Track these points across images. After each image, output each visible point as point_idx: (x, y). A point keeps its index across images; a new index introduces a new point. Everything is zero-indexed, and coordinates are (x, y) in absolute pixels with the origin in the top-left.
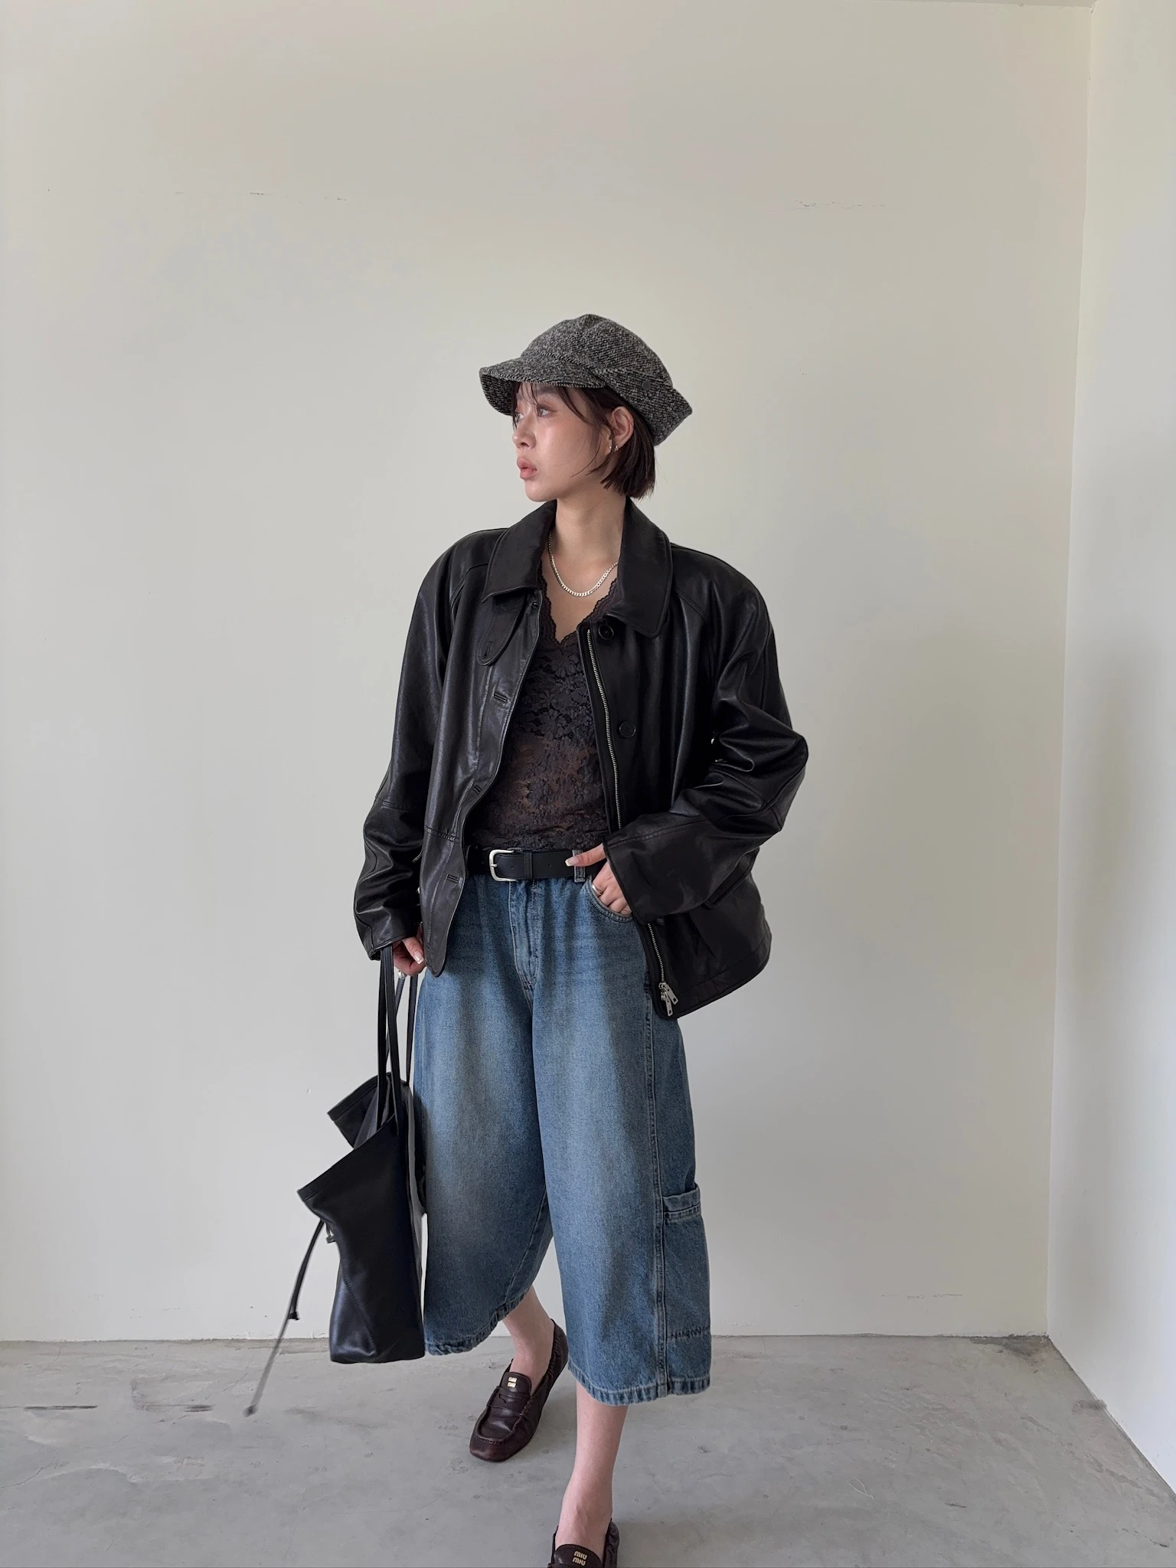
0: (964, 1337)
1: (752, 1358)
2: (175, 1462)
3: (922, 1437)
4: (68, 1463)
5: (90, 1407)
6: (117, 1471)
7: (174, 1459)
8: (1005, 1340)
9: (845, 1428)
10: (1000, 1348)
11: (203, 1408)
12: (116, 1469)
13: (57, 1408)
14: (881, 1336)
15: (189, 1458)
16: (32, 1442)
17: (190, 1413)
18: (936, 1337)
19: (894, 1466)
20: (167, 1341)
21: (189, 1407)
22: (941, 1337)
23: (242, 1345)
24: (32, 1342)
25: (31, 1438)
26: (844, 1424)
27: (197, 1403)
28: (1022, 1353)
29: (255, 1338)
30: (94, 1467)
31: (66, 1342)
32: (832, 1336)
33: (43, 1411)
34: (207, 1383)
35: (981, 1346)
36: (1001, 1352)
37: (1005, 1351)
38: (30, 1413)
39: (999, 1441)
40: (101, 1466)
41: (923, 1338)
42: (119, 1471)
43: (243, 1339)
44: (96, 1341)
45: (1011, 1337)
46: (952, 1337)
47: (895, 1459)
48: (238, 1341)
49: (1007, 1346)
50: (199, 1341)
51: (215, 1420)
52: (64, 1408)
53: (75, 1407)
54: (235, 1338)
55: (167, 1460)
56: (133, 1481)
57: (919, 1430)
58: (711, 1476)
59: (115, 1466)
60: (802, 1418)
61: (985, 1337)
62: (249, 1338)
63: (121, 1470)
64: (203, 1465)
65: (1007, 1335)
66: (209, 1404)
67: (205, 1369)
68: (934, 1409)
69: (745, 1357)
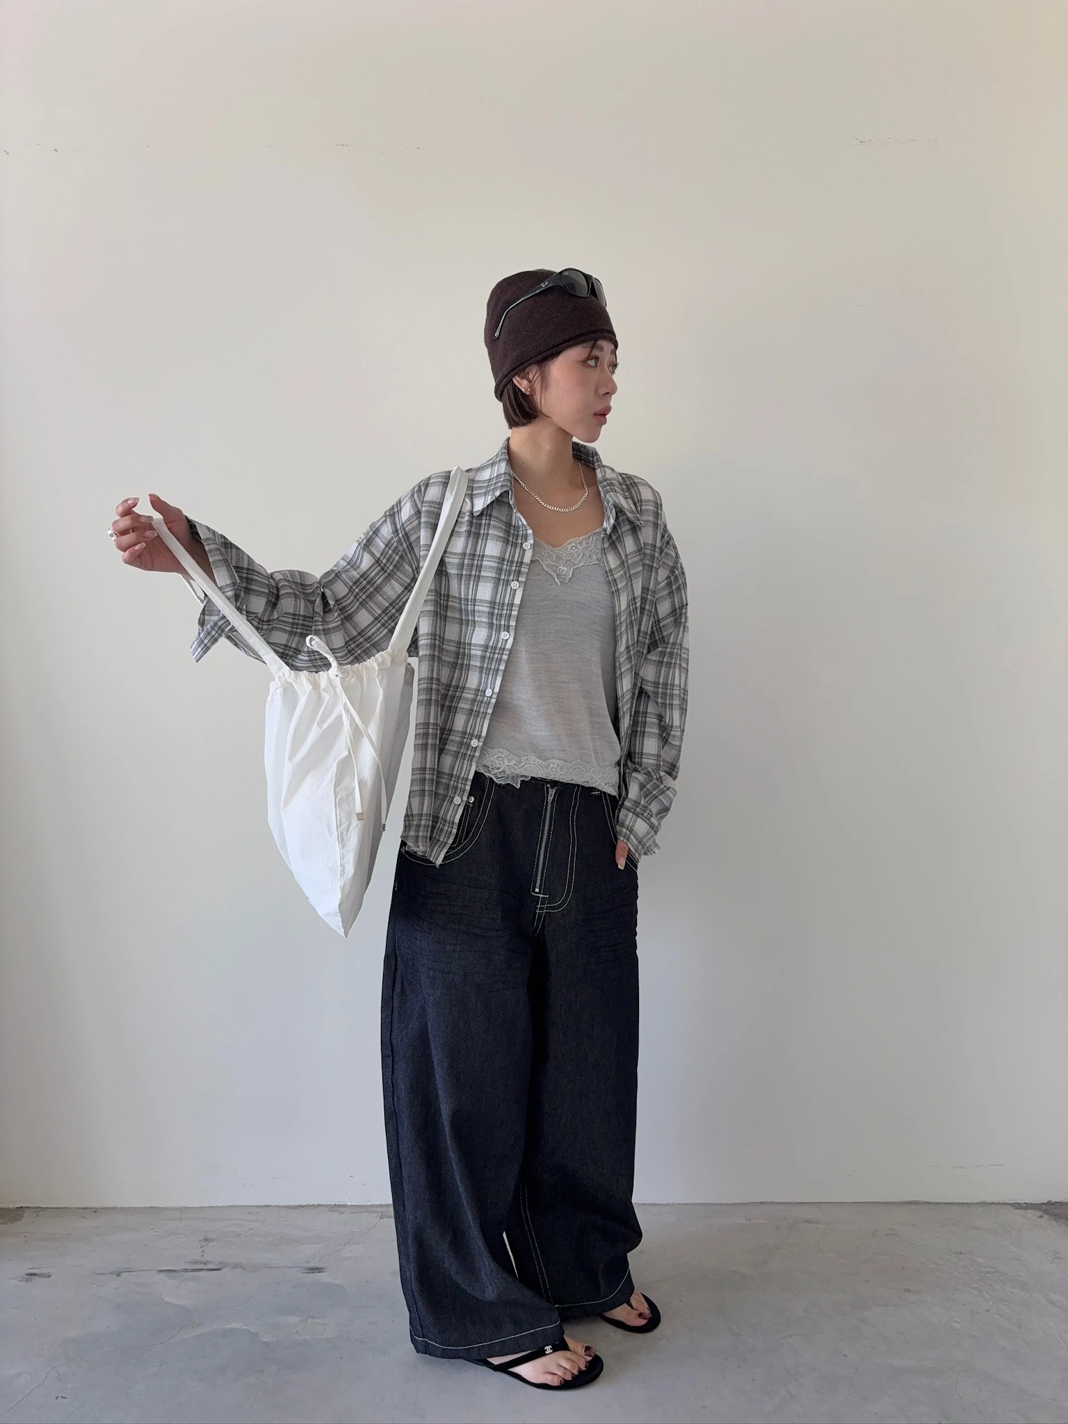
0: (1005, 1204)
1: (813, 1222)
2: (301, 1321)
3: (982, 1299)
4: (203, 1323)
5: (216, 1270)
6: (249, 1331)
7: (298, 1319)
8: (1044, 1207)
9: (909, 1291)
10: (1039, 1213)
11: (318, 1270)
12: (248, 1328)
13: (186, 1270)
14: (929, 1203)
15: (312, 1317)
16: (166, 1302)
17: (307, 1275)
18: (979, 1203)
19: (958, 1326)
20: (276, 1206)
21: (305, 1268)
22: (984, 1204)
23: (344, 1210)
24: (155, 1208)
25: (166, 1300)
26: (907, 1287)
27: (312, 1265)
28: (1061, 1218)
29: (354, 1204)
30: (227, 1326)
31: (185, 1208)
32: (882, 1203)
33: (174, 1274)
34: (318, 1245)
35: (1022, 1212)
36: (1041, 1217)
37: (1046, 1216)
38: (162, 1276)
39: (1052, 1302)
40: (233, 1325)
41: (967, 1204)
42: (251, 1330)
43: (344, 1205)
44: (212, 1207)
45: (1049, 1203)
46: (994, 1203)
47: (959, 1320)
48: (340, 1206)
49: (1046, 1211)
50: (303, 1206)
51: (330, 1280)
52: (192, 1270)
53: (202, 1269)
54: (337, 1204)
55: (293, 1319)
56: (265, 1340)
57: (975, 1292)
58: (791, 1336)
59: (246, 1326)
60: (866, 1281)
61: (1025, 1203)
62: (350, 1204)
63: (253, 1330)
64: (325, 1324)
65: (1045, 1202)
66: (321, 1266)
67: (315, 1233)
68: (988, 1272)
69: (807, 1221)
